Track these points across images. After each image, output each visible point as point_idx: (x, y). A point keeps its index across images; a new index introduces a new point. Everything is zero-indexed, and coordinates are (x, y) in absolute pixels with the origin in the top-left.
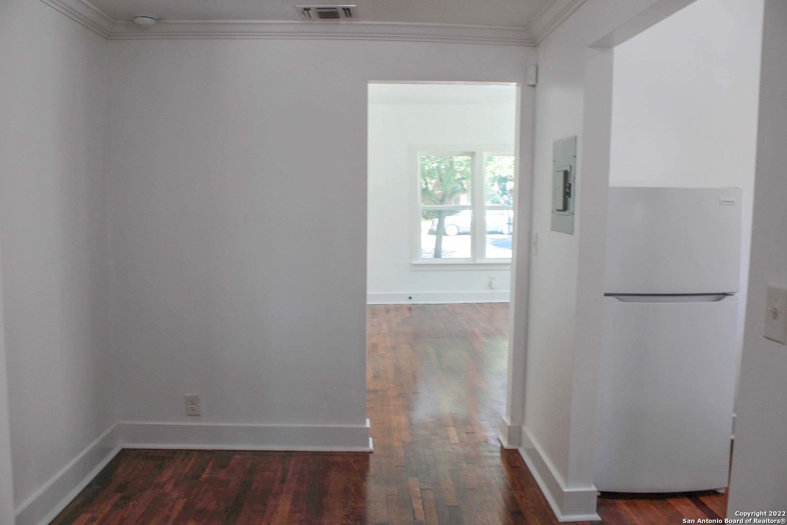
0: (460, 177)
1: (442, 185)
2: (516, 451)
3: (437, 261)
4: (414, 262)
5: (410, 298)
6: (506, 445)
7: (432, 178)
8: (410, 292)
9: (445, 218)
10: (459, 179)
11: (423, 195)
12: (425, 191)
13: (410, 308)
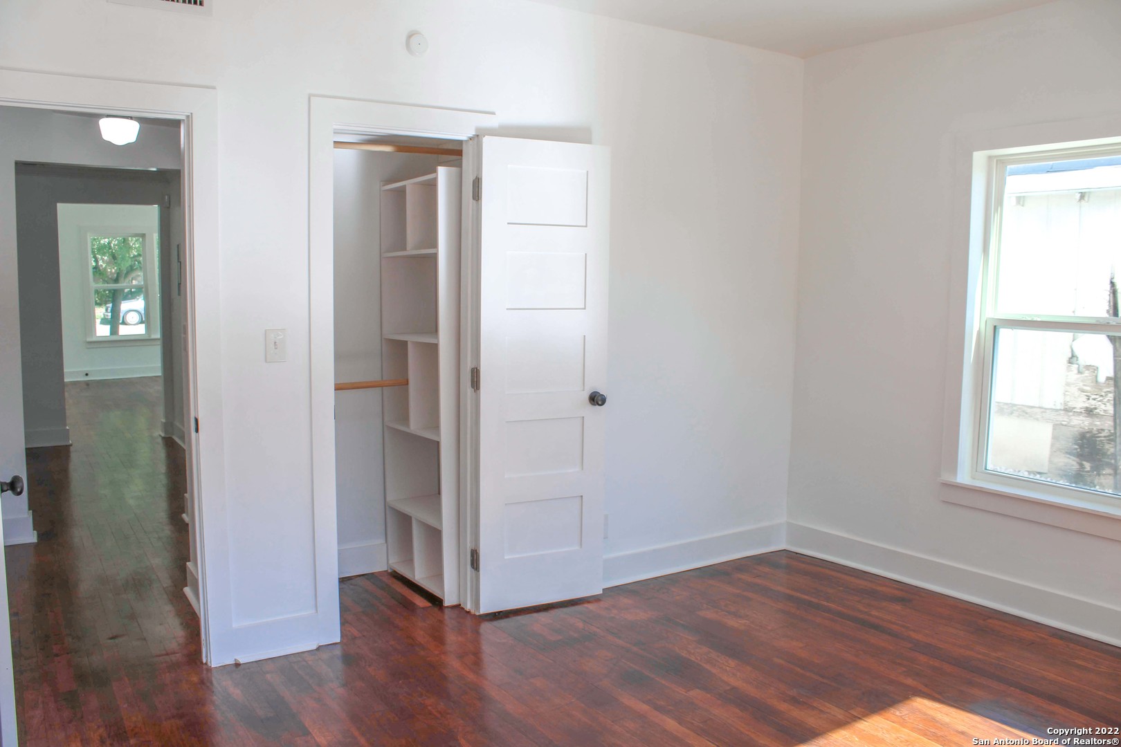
0: (136, 254)
1: (116, 263)
2: (170, 438)
3: (115, 338)
4: (89, 340)
5: (87, 375)
6: (163, 435)
7: (104, 254)
8: (86, 369)
9: (121, 303)
10: (135, 256)
11: (94, 272)
12: (96, 268)
13: (87, 384)
